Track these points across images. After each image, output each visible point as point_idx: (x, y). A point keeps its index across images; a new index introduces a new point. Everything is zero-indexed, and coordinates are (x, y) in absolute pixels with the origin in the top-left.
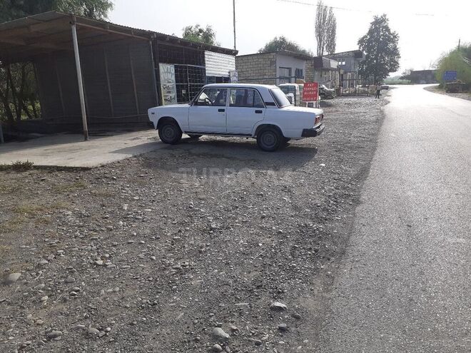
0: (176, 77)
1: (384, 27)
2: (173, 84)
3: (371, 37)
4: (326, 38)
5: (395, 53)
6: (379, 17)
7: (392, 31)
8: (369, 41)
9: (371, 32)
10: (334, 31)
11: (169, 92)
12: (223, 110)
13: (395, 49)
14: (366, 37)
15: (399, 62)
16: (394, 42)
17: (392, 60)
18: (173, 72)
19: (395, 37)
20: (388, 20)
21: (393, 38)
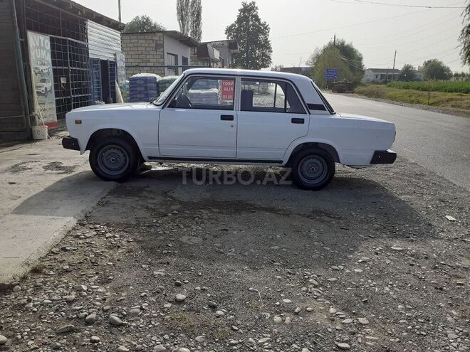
0: (53, 55)
1: (253, 16)
2: (47, 67)
3: (240, 27)
4: (190, 23)
5: (266, 46)
6: (248, 4)
7: (262, 22)
8: (238, 31)
9: (240, 20)
10: (199, 15)
11: (43, 81)
12: (230, 118)
13: (267, 42)
14: (233, 25)
15: (271, 57)
16: (264, 34)
17: (264, 54)
18: (49, 48)
19: (266, 28)
20: (257, 8)
21: (263, 29)
